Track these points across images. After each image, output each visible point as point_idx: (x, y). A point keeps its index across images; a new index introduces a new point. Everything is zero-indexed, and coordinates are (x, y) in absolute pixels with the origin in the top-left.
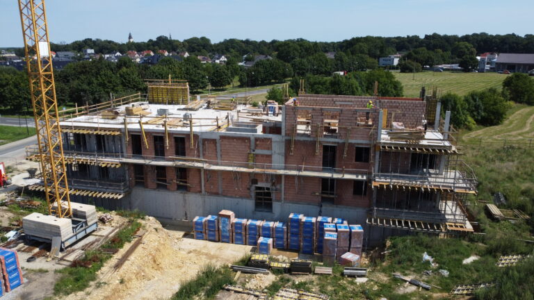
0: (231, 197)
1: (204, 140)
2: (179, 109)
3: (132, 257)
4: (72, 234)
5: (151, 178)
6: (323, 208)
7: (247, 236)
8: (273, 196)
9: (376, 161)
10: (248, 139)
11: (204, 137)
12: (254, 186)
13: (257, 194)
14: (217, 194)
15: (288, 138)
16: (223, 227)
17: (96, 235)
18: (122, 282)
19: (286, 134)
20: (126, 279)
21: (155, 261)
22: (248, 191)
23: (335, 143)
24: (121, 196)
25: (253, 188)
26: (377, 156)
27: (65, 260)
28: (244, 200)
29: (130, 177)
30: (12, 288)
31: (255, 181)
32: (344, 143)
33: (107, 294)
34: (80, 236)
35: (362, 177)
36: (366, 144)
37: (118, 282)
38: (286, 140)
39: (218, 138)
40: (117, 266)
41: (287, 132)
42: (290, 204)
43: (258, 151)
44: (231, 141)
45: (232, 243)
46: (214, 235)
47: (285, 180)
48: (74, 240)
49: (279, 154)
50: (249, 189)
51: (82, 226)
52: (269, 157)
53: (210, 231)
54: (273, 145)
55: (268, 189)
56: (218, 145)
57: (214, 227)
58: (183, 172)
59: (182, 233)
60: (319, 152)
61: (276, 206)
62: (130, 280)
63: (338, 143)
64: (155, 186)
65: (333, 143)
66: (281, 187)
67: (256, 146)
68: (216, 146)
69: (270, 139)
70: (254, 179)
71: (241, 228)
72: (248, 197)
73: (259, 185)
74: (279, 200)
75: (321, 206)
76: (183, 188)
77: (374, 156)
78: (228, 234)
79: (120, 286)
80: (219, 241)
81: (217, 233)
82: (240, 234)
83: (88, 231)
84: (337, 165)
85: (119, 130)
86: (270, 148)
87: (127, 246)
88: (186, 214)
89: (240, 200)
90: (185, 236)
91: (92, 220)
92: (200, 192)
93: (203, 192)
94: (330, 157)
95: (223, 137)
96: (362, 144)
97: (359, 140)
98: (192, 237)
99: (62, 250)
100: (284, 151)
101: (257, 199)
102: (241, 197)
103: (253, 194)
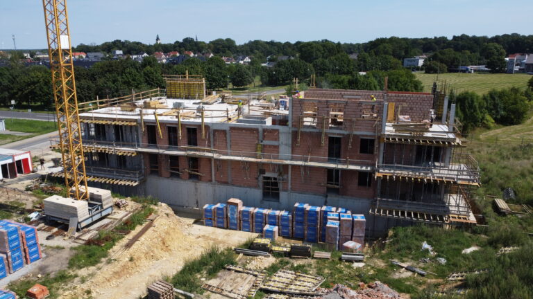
0: (240, 186)
1: (215, 131)
2: (194, 103)
3: (142, 239)
4: (88, 216)
5: (165, 167)
6: (329, 198)
7: (254, 224)
8: (280, 186)
9: (380, 151)
10: (257, 130)
11: (215, 128)
12: (262, 175)
13: (265, 184)
14: (226, 183)
15: (294, 129)
16: (232, 214)
17: (111, 218)
18: (131, 260)
19: (292, 126)
20: (135, 257)
21: (164, 243)
22: (256, 181)
23: (340, 134)
24: (137, 183)
25: (261, 178)
26: (382, 148)
27: (80, 239)
28: (253, 190)
29: (145, 165)
30: (33, 261)
31: (263, 172)
32: (349, 135)
33: (116, 269)
34: (95, 218)
35: (367, 168)
36: (370, 136)
37: (127, 259)
38: (293, 132)
39: (227, 128)
40: (128, 246)
41: (294, 124)
42: (297, 194)
43: (266, 142)
44: (240, 131)
45: (240, 230)
46: (223, 223)
47: (292, 170)
48: (89, 221)
49: (286, 145)
50: (257, 179)
51: (98, 209)
52: (277, 147)
53: (219, 218)
54: (280, 136)
55: (275, 179)
56: (228, 136)
57: (223, 214)
58: (194, 162)
59: (193, 220)
60: (325, 142)
61: (283, 196)
62: (139, 258)
63: (343, 135)
64: (169, 175)
65: (338, 134)
66: (288, 177)
67: (264, 137)
68: (226, 137)
69: (277, 130)
70: (261, 168)
71: (248, 216)
72: (257, 187)
73: (267, 175)
74: (285, 190)
75: (327, 196)
76: (194, 177)
77: (379, 147)
78: (236, 222)
79: (129, 264)
80: (227, 228)
81: (225, 220)
82: (248, 222)
83: (104, 214)
84: (342, 156)
85: (135, 120)
86: (277, 139)
87: (139, 228)
88: (197, 202)
89: (248, 189)
90: (195, 222)
91: (107, 203)
92: (211, 181)
93: (214, 181)
94: (336, 148)
95: (233, 128)
96: (366, 136)
97: (364, 132)
98: (202, 224)
99: (78, 230)
100: (290, 142)
101: (264, 189)
102: (250, 186)
103: (261, 184)
